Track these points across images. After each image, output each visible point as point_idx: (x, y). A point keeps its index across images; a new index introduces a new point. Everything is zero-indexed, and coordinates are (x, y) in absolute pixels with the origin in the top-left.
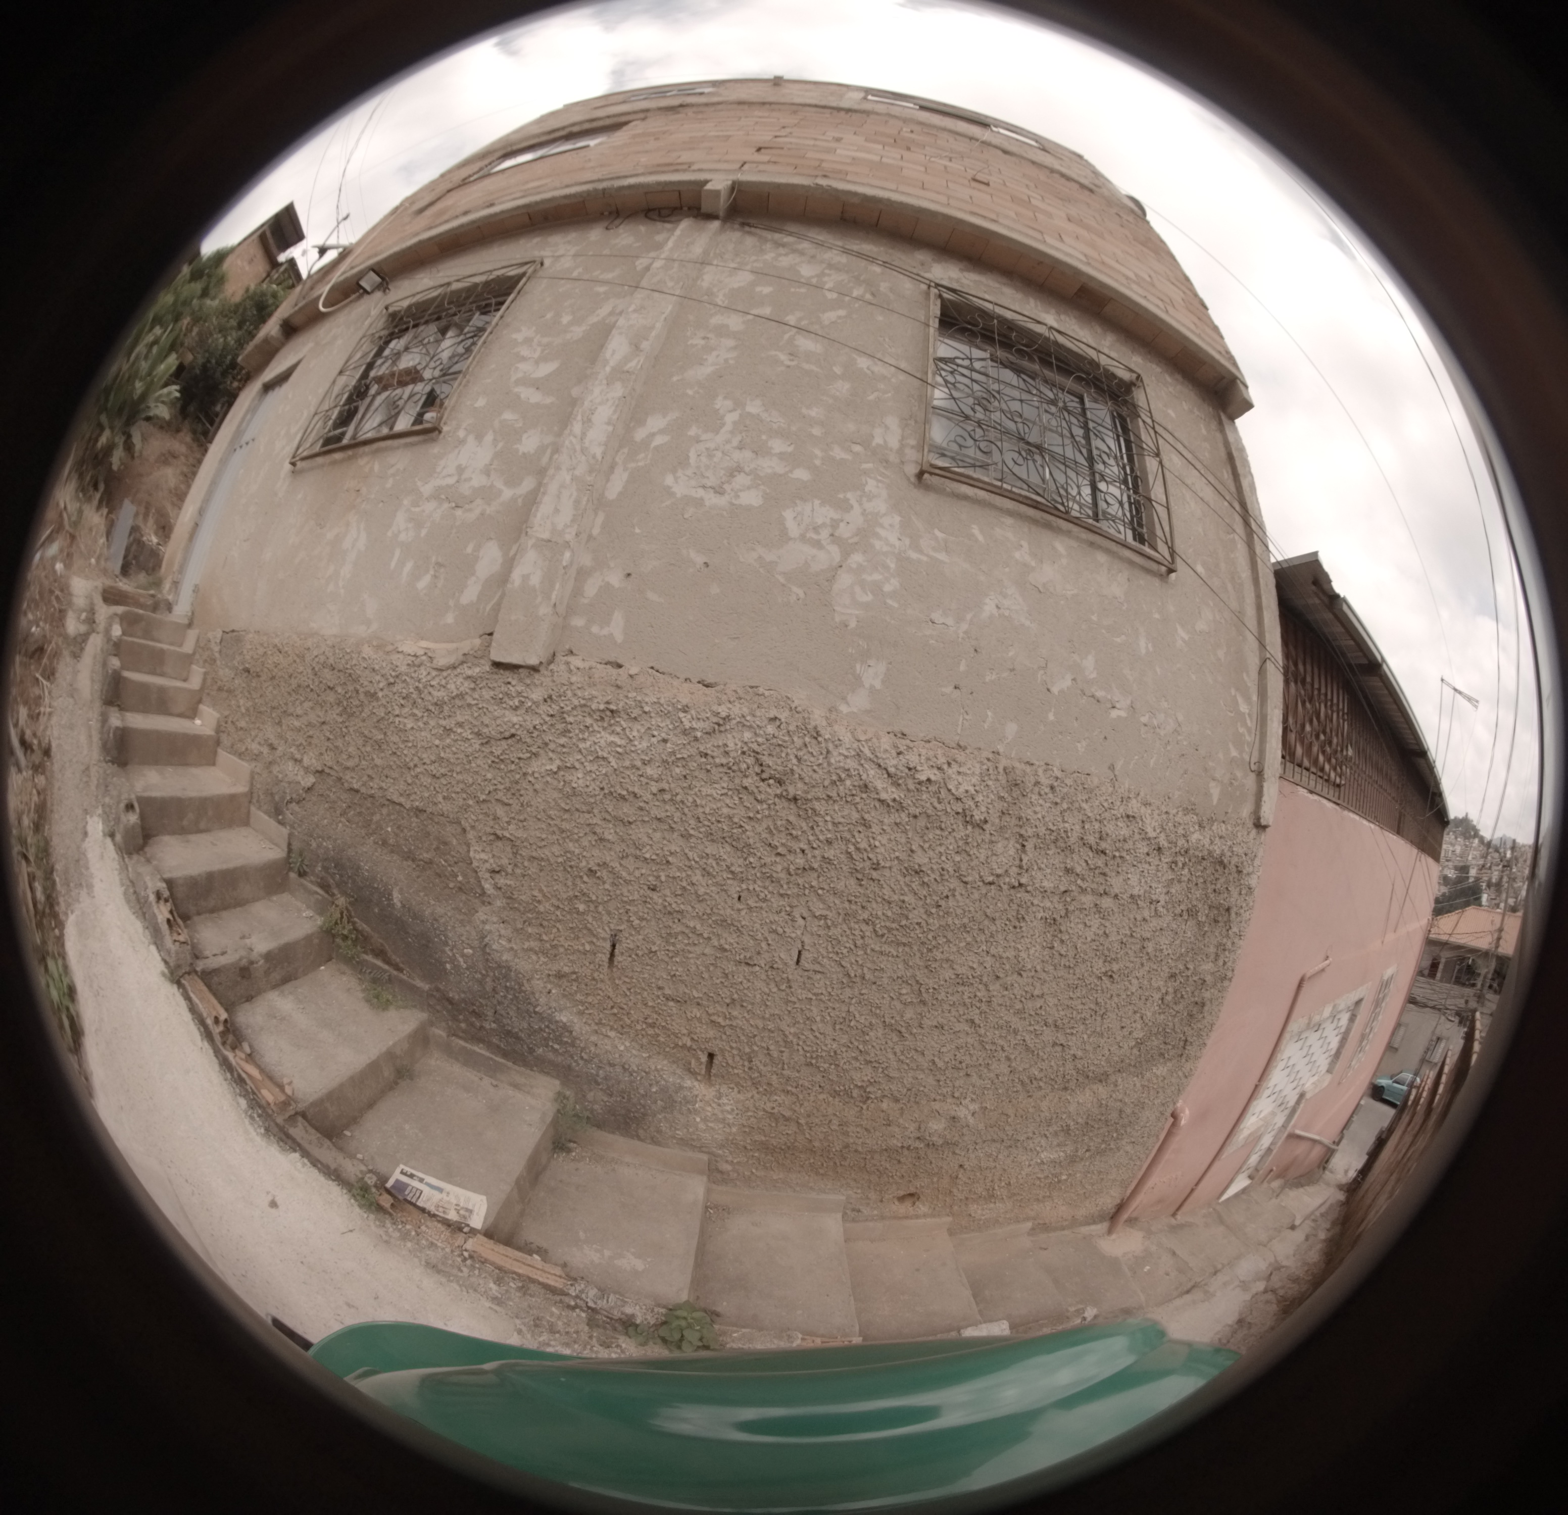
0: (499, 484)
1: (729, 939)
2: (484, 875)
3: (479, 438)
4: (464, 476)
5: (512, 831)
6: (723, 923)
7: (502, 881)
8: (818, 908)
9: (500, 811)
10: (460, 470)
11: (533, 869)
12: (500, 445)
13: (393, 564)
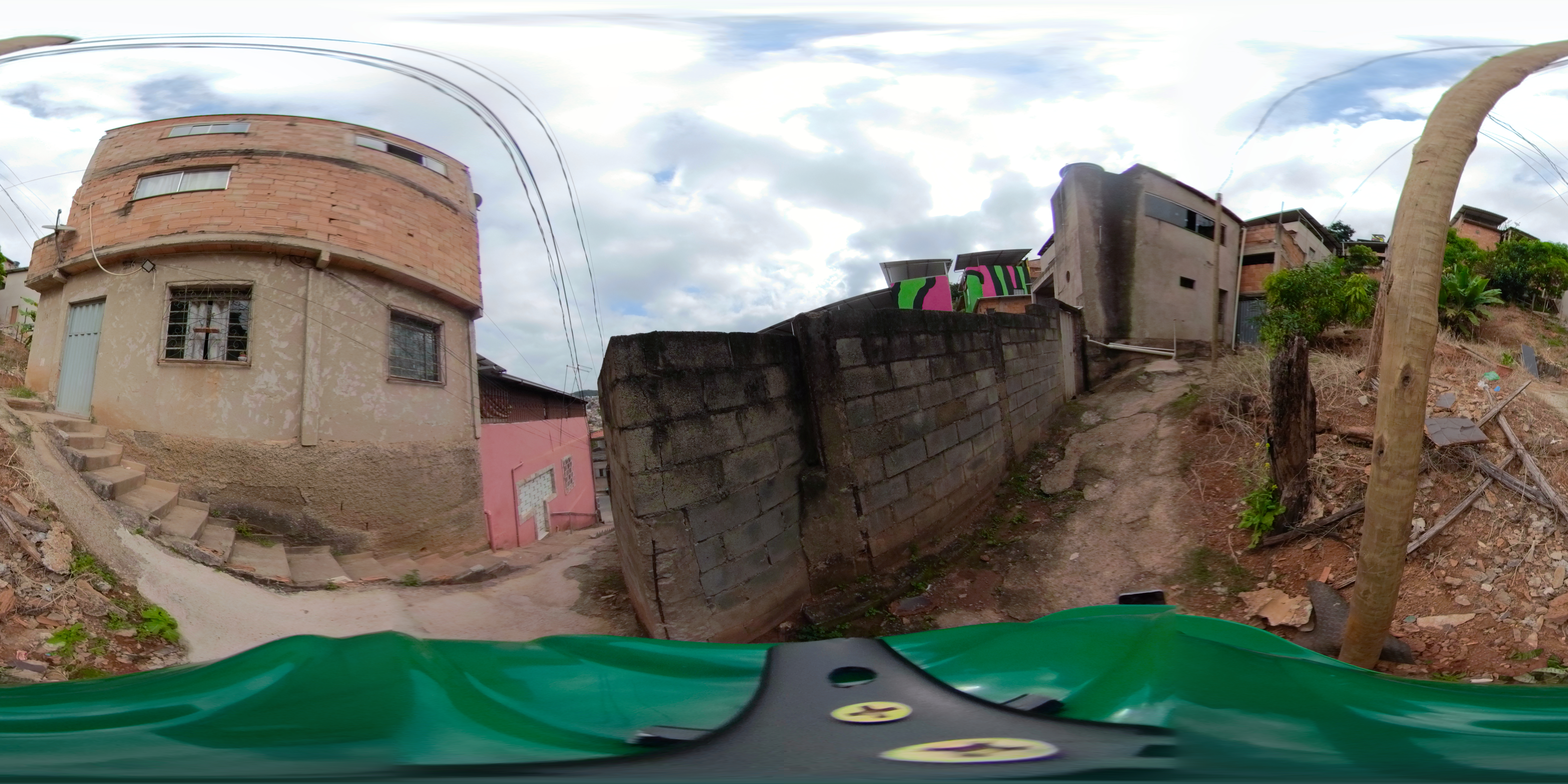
0: (284, 390)
1: (367, 495)
2: (306, 498)
3: (270, 371)
4: (269, 385)
5: (314, 485)
6: (366, 492)
7: (311, 498)
8: (383, 483)
9: (310, 481)
10: (267, 383)
11: (320, 493)
12: (279, 375)
13: (250, 415)
